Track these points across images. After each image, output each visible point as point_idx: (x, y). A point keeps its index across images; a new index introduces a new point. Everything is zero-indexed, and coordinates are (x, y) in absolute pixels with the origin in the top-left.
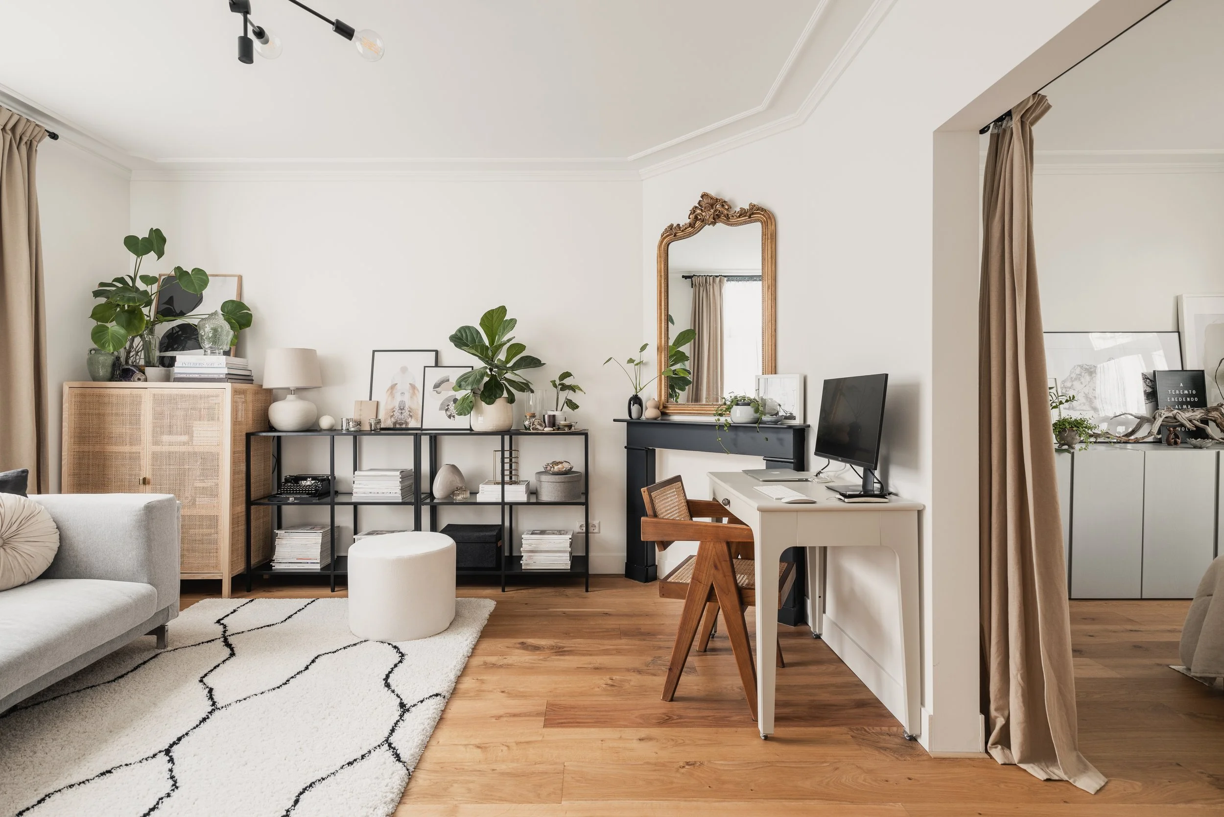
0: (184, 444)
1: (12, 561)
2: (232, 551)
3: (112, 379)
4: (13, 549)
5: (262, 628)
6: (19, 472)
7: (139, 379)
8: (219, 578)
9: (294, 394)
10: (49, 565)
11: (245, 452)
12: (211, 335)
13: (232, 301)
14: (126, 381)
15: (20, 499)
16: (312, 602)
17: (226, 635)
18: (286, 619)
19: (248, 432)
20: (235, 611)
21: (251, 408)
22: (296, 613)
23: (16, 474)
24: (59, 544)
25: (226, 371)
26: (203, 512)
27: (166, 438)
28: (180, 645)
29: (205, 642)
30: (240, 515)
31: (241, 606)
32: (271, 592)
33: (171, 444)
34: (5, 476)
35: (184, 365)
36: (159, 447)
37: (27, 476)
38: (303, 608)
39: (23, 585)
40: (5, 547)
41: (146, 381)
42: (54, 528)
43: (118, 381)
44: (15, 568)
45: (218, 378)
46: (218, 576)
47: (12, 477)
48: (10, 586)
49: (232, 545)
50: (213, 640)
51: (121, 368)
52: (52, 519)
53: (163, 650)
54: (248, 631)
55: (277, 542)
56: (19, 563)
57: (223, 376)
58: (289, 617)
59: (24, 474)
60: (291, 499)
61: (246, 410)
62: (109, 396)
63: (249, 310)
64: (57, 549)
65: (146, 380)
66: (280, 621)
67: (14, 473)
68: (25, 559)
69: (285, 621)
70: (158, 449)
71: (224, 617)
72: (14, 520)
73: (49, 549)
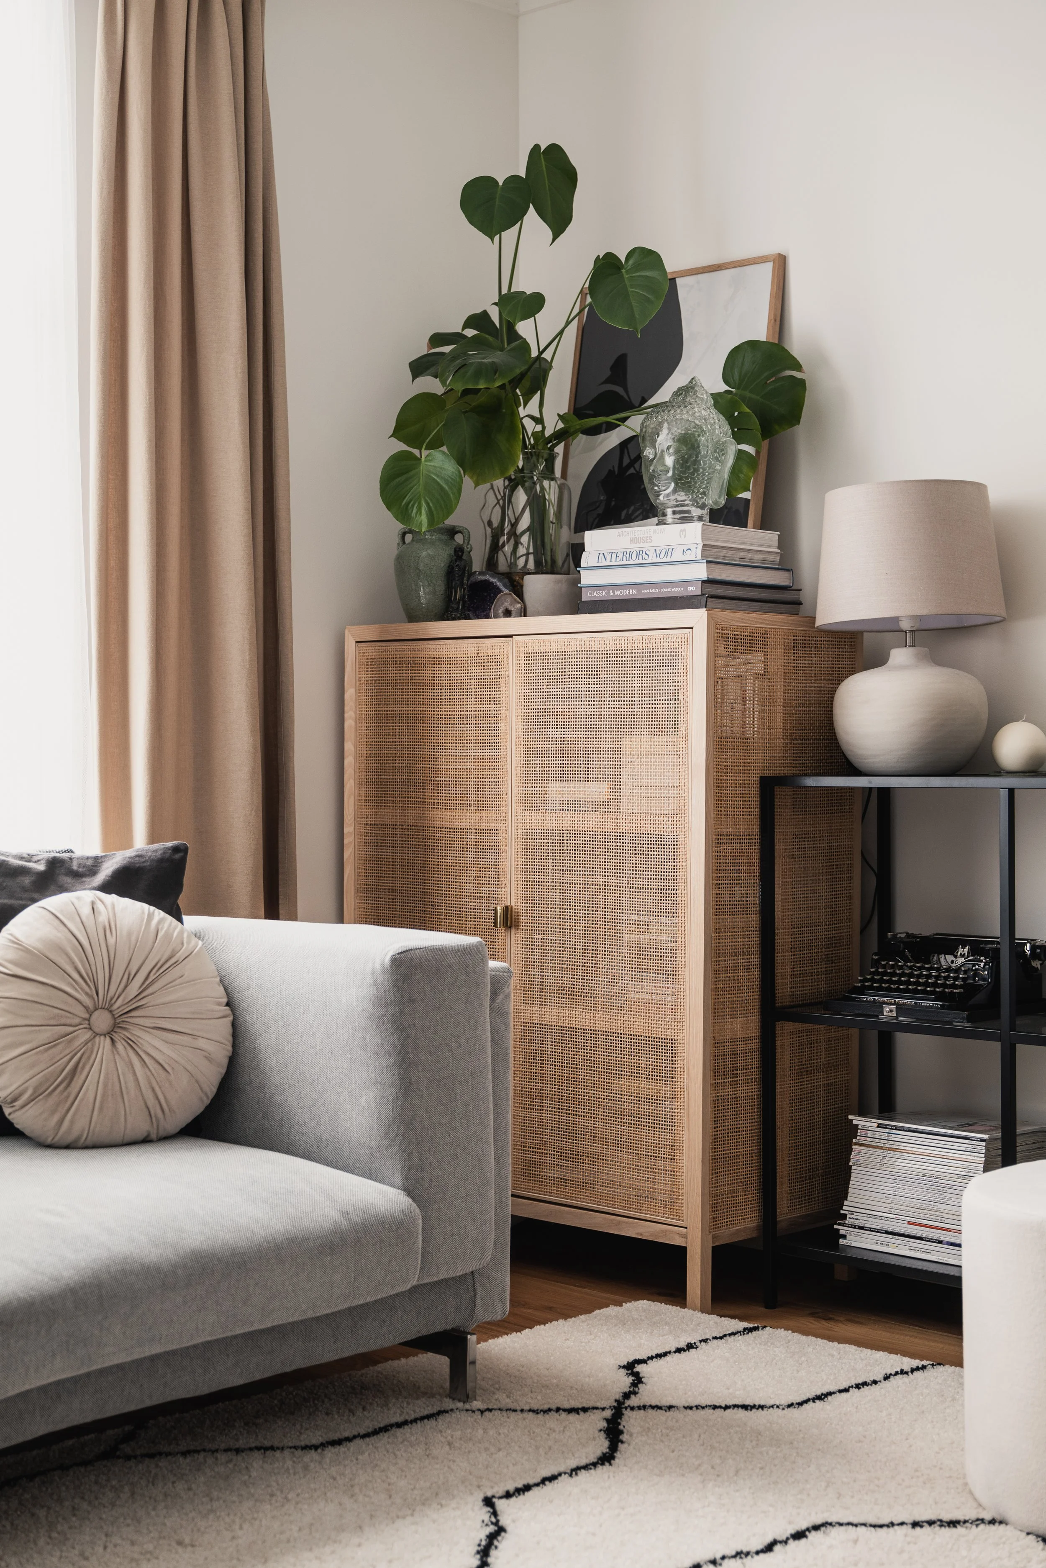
0: (595, 806)
1: (124, 1074)
2: (714, 1159)
3: (447, 613)
4: (131, 1044)
5: (726, 1407)
6: (168, 849)
7: (508, 613)
8: (678, 1242)
9: (913, 646)
10: (207, 1102)
11: (756, 839)
12: (673, 458)
13: (752, 345)
14: (478, 617)
15: (150, 916)
16: (913, 1370)
17: (628, 1403)
18: (806, 1401)
19: (767, 773)
20: (690, 1346)
21: (780, 696)
22: (846, 1390)
23: (159, 853)
24: (230, 1048)
25: (701, 572)
26: (639, 1025)
27: (556, 790)
28: (506, 1402)
29: (565, 1410)
30: (741, 1047)
31: (715, 1338)
32: (830, 1319)
33: (566, 806)
34: (139, 856)
35: (603, 563)
36: (539, 815)
37: (183, 860)
38: (875, 1382)
39: (146, 1141)
40: (116, 1037)
41: (525, 615)
42: (219, 1004)
43: (459, 619)
44: (128, 1093)
45: (682, 598)
46: (677, 1237)
47: (152, 861)
48: (117, 1137)
49: (715, 1139)
50: (585, 1410)
51: (465, 581)
52: (218, 979)
53: (460, 1405)
54: (686, 1408)
55: (858, 1154)
56: (137, 1080)
57: (694, 590)
58: (820, 1398)
59: (178, 856)
60: (887, 1008)
61: (767, 703)
62: (436, 662)
63: (798, 367)
64: (225, 1062)
65: (524, 613)
66: (785, 1402)
67: (156, 851)
68: (149, 1073)
69: (800, 1404)
70: (536, 819)
71: (651, 1358)
72: (133, 968)
73: (206, 1057)
